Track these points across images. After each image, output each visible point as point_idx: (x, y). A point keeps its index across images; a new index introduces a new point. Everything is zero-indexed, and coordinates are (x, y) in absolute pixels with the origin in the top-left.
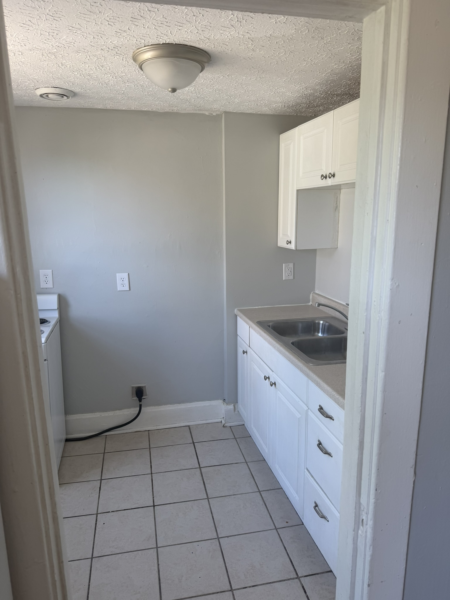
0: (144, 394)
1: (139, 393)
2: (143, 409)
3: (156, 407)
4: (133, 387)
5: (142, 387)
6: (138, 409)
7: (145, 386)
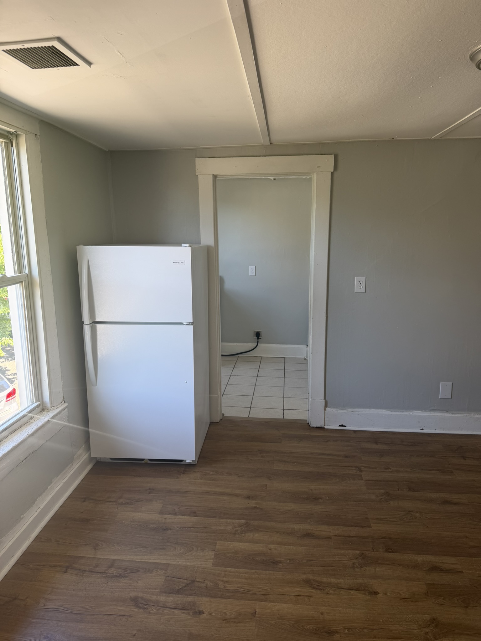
0: (260, 336)
1: (258, 335)
2: (259, 344)
3: (267, 344)
4: (254, 331)
5: (260, 331)
6: (256, 344)
7: (261, 331)
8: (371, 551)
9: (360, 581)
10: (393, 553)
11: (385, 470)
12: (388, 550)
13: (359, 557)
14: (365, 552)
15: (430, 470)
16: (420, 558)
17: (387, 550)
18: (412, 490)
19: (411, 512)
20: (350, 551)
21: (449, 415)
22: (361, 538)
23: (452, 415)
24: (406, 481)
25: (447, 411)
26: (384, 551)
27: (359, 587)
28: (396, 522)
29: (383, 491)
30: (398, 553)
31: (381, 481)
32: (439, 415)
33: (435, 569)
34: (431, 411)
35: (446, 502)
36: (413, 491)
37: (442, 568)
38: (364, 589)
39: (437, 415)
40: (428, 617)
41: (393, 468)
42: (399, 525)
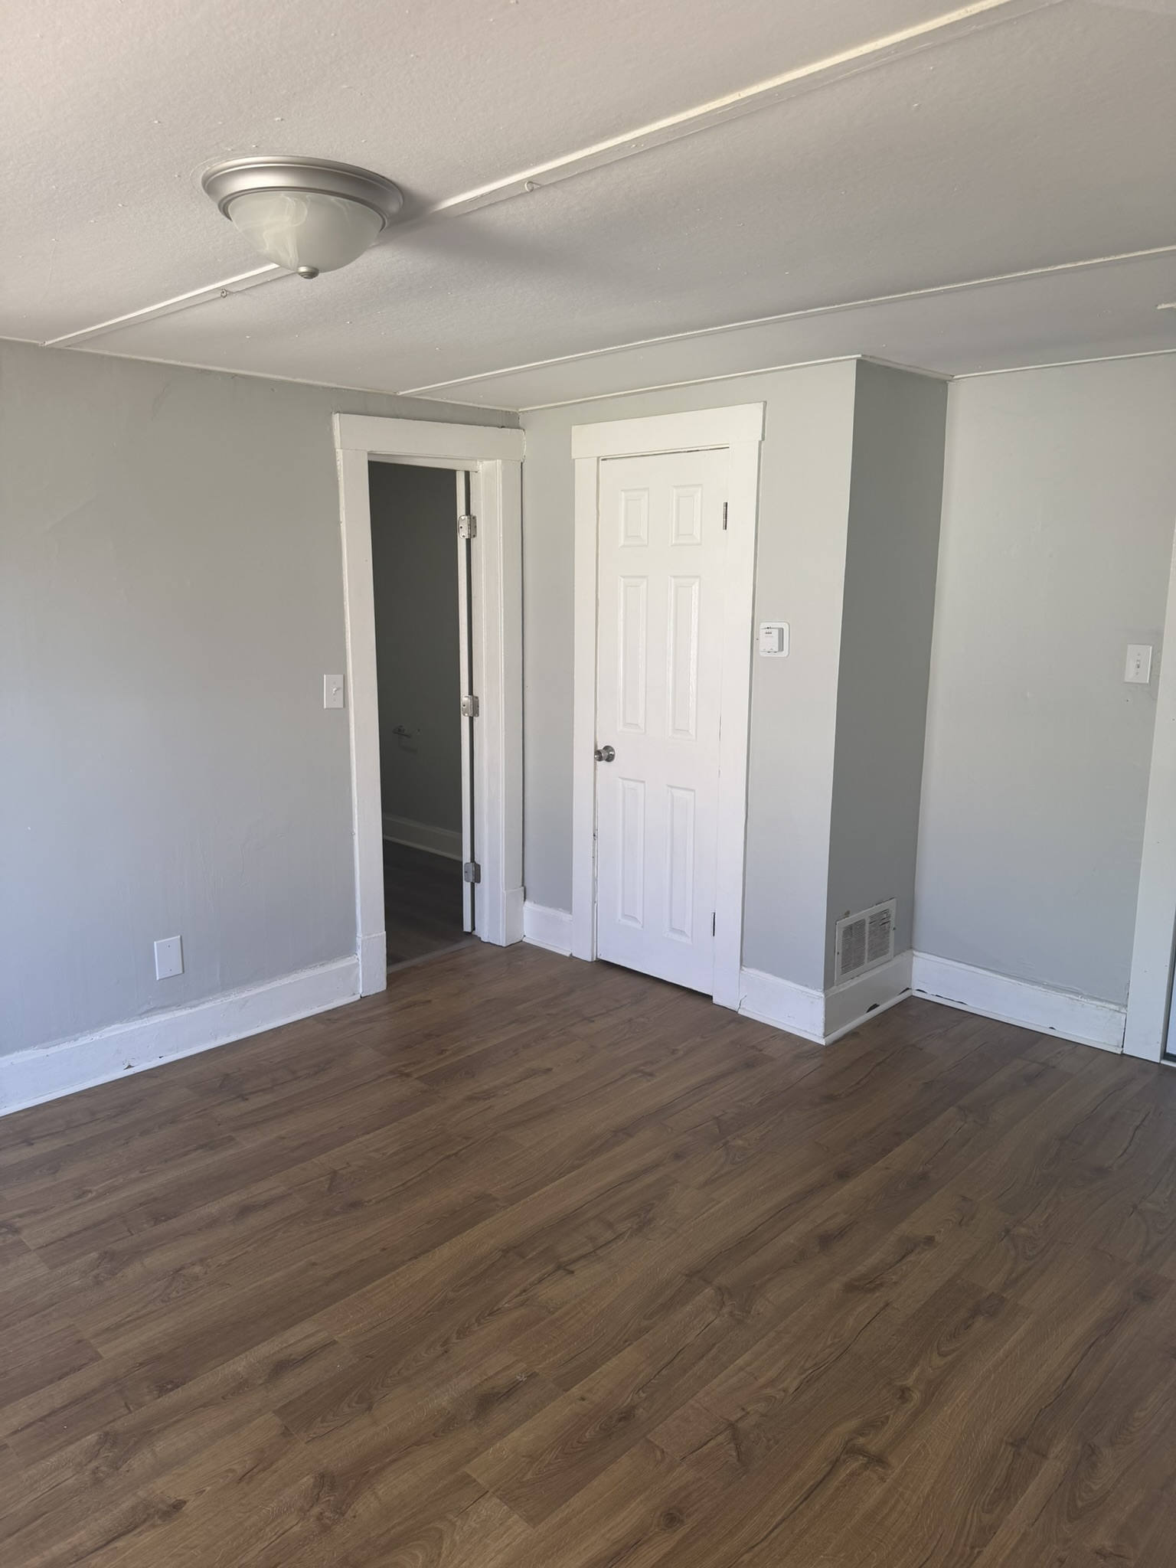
8: (124, 1416)
9: (127, 1504)
10: (178, 1387)
11: (79, 1201)
12: (163, 1387)
13: (101, 1448)
14: (112, 1424)
15: (185, 1155)
16: (239, 1365)
17: (162, 1390)
18: (163, 1218)
19: (180, 1270)
20: (71, 1448)
21: (184, 1012)
22: (86, 1399)
23: (190, 1011)
24: (141, 1204)
25: (178, 1005)
26: (157, 1396)
27: (131, 1520)
28: (155, 1311)
29: (94, 1255)
30: (191, 1380)
31: (79, 1232)
32: (162, 1019)
33: (280, 1368)
34: (143, 1016)
35: (245, 1211)
36: (164, 1221)
37: (292, 1357)
38: (144, 1517)
39: (157, 1021)
40: (307, 1481)
41: (97, 1187)
42: (165, 1315)
